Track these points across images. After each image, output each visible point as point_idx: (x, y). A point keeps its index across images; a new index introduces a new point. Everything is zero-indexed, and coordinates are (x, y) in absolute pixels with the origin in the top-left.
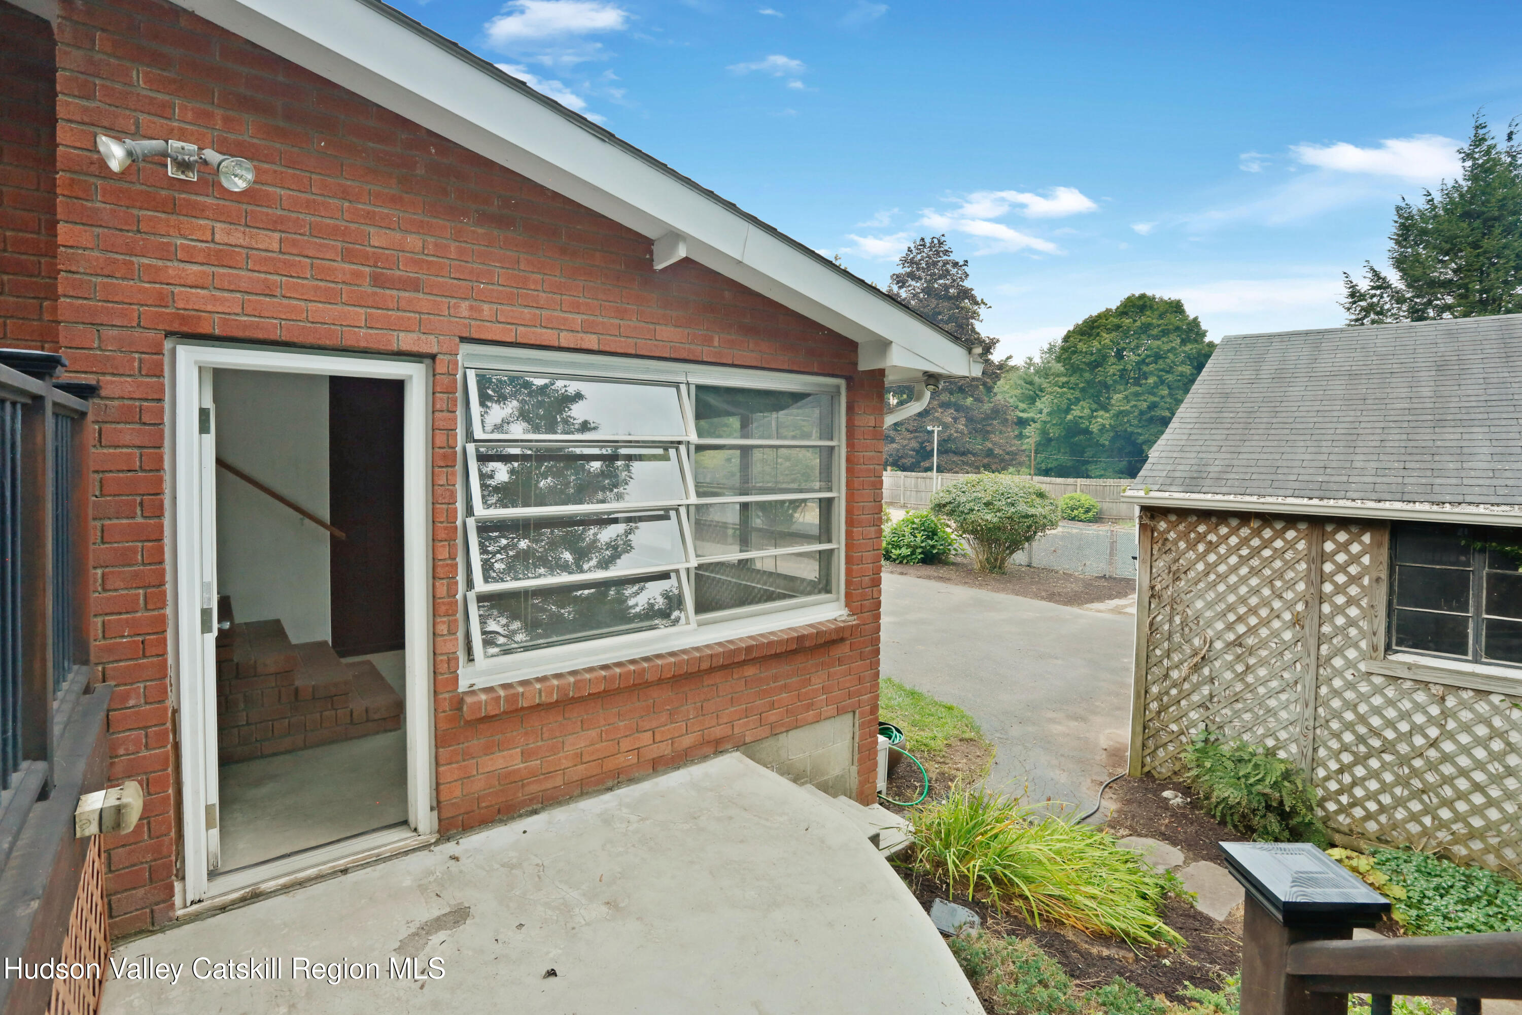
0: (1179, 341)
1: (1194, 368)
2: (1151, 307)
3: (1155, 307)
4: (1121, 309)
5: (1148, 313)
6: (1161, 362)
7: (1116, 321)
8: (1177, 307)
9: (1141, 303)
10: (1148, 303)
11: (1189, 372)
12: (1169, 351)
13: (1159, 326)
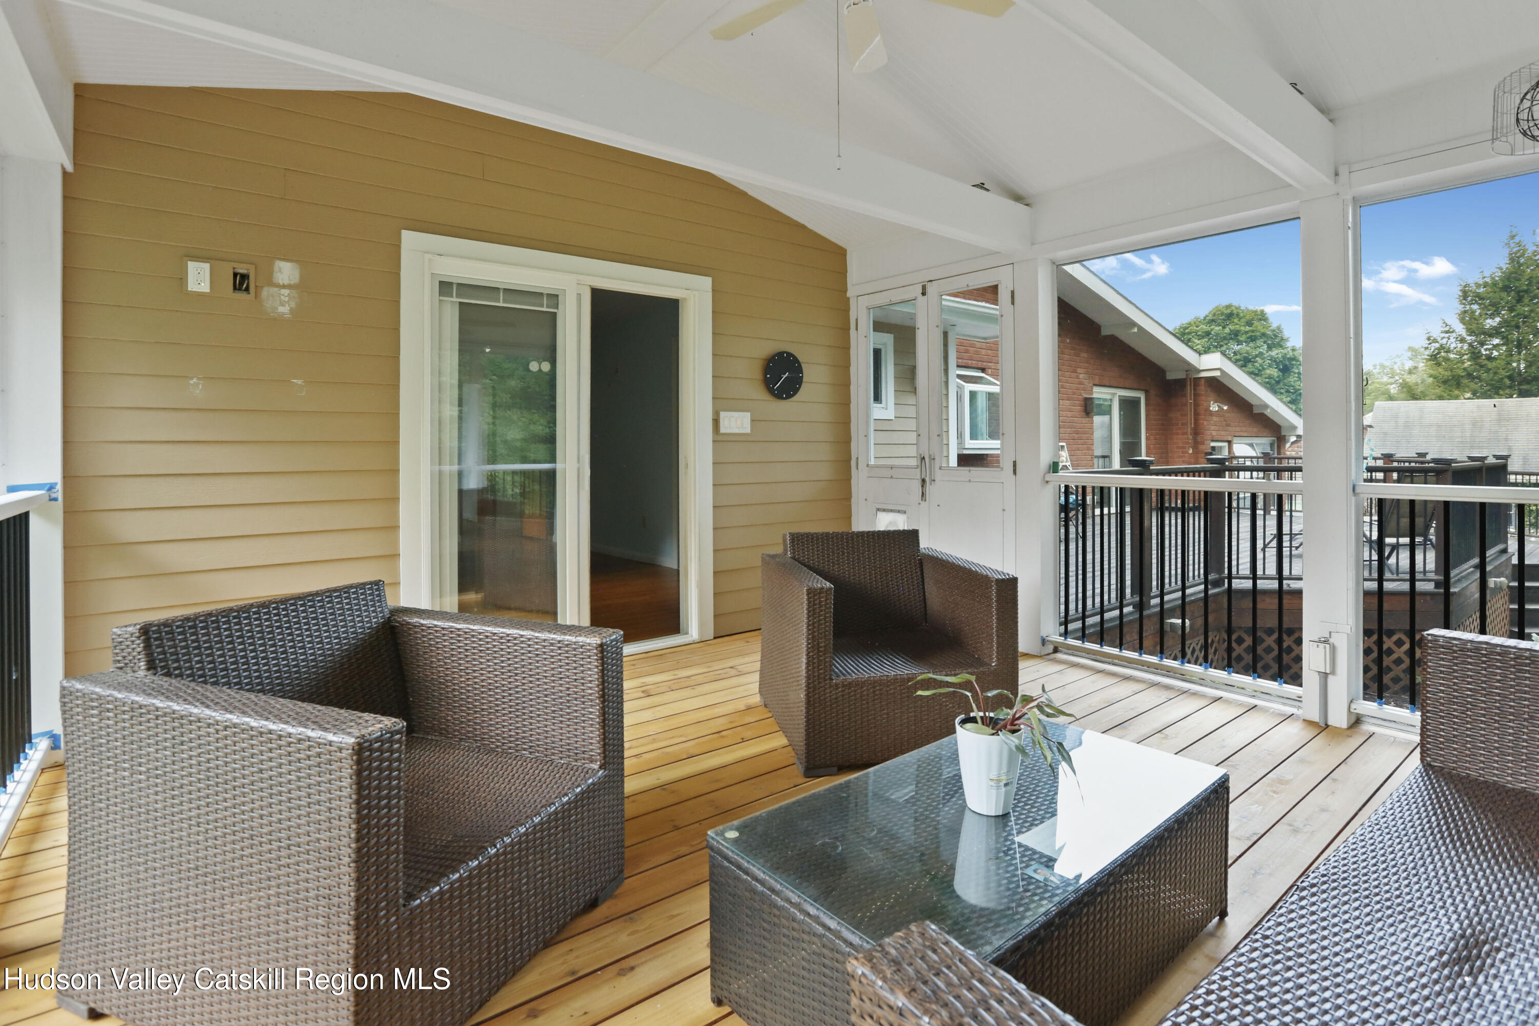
0: (1265, 347)
1: (1280, 370)
2: (1238, 315)
3: (1241, 315)
4: (1210, 317)
5: (1236, 321)
6: (1250, 365)
7: (1205, 328)
8: (1262, 317)
9: (1229, 311)
10: (1235, 312)
11: (1276, 375)
12: (1256, 356)
13: (1246, 332)
